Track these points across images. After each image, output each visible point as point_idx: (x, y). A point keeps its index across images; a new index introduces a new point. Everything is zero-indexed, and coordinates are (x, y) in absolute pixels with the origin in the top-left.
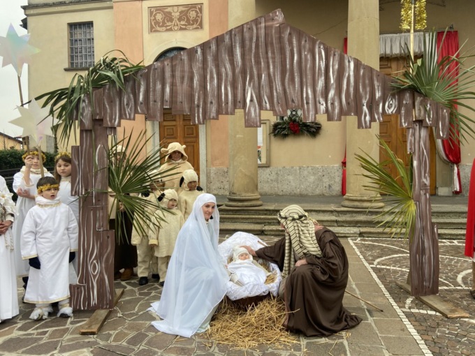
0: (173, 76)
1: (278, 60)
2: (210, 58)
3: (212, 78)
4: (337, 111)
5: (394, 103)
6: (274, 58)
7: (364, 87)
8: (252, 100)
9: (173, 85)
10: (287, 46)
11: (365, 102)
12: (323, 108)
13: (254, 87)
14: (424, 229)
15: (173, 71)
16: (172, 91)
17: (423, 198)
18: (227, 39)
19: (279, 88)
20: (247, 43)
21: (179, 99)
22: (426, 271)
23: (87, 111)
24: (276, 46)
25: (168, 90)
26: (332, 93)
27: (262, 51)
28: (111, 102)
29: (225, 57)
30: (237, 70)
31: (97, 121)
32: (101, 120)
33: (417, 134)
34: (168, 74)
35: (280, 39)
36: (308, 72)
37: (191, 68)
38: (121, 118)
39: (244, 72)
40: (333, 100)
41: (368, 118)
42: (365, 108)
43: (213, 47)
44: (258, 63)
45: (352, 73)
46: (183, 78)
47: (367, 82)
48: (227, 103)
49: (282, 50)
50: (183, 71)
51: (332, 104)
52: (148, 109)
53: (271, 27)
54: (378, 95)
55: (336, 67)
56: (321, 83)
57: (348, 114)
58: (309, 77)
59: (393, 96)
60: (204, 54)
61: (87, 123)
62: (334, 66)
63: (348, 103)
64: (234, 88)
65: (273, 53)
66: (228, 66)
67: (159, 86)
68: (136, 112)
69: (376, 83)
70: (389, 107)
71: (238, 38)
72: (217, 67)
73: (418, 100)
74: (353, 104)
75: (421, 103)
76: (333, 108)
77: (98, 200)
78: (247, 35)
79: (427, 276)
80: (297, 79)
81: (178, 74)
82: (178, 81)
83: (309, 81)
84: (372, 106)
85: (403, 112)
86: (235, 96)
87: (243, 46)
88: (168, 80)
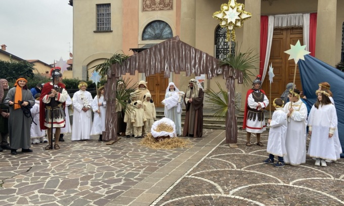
0: (139, 59)
1: (177, 53)
2: (152, 53)
3: (153, 60)
4: (199, 72)
5: (221, 70)
6: (175, 53)
7: (209, 64)
8: (167, 68)
9: (139, 63)
10: (181, 49)
11: (210, 69)
12: (194, 71)
13: (168, 64)
14: (232, 118)
15: (139, 58)
16: (139, 64)
17: (232, 106)
18: (159, 46)
19: (177, 64)
20: (166, 48)
21: (141, 67)
22: (232, 134)
23: (110, 72)
24: (176, 49)
25: (137, 64)
26: (197, 66)
27: (171, 50)
28: (118, 69)
29: (158, 53)
30: (162, 57)
31: (113, 75)
32: (114, 75)
33: (230, 81)
34: (137, 59)
35: (178, 46)
36: (188, 58)
37: (145, 57)
38: (121, 74)
39: (164, 58)
40: (197, 68)
41: (211, 75)
42: (210, 71)
43: (154, 49)
44: (170, 55)
45: (205, 59)
46: (142, 60)
47: (211, 62)
48: (158, 69)
49: (179, 50)
50: (143, 58)
51: (197, 70)
52: (130, 71)
53: (175, 42)
54: (215, 67)
55: (199, 56)
56: (193, 62)
57: (203, 73)
58: (189, 60)
59: (221, 67)
60: (150, 51)
61: (110, 76)
62: (198, 56)
63: (203, 70)
64: (161, 63)
65: (175, 51)
66: (159, 56)
67: (134, 63)
68: (126, 72)
69: (214, 63)
70: (219, 71)
71: (163, 46)
72: (155, 56)
73: (230, 69)
74: (205, 70)
75: (231, 70)
76: (198, 71)
77: (112, 102)
78: (166, 45)
79: (232, 136)
80: (184, 61)
81: (141, 59)
82: (141, 61)
83: (189, 61)
84: (212, 71)
85: (224, 73)
86: (161, 66)
87: (164, 49)
88: (138, 61)
